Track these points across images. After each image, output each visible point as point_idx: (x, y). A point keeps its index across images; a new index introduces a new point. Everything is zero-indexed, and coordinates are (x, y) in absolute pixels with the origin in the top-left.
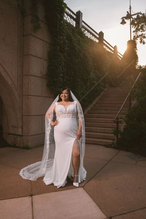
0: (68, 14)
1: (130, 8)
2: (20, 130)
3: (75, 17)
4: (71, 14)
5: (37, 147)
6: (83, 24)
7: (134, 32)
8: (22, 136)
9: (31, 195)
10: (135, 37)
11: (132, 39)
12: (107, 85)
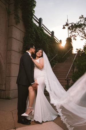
0: (34, 19)
1: (68, 20)
2: (4, 86)
3: (38, 21)
4: (36, 19)
5: (15, 98)
6: (43, 26)
7: (70, 33)
8: (5, 90)
9: (15, 128)
10: (70, 36)
11: (69, 37)
12: (57, 61)
